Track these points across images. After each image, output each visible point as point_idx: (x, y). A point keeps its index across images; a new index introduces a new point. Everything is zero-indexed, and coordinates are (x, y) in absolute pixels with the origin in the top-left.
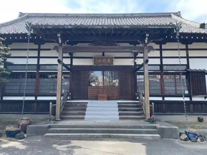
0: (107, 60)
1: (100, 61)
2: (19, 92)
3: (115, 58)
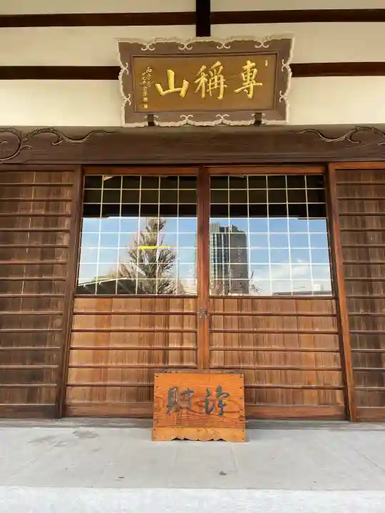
0: (233, 79)
1: (178, 84)
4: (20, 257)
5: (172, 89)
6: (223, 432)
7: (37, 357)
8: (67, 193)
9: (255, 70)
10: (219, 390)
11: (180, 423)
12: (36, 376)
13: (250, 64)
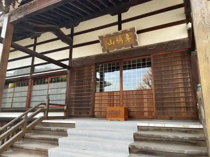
0: (124, 38)
1: (112, 42)
2: (10, 107)
3: (139, 32)
4: (85, 85)
5: (111, 43)
6: (120, 119)
7: (88, 105)
8: (92, 70)
9: (129, 36)
10: (119, 111)
11: (112, 117)
12: (89, 109)
13: (127, 35)
